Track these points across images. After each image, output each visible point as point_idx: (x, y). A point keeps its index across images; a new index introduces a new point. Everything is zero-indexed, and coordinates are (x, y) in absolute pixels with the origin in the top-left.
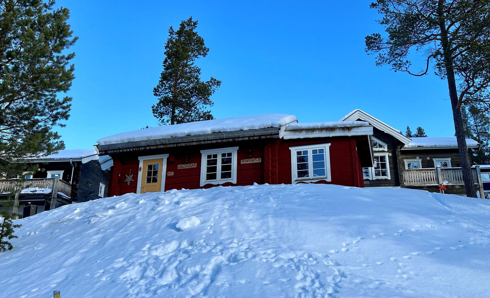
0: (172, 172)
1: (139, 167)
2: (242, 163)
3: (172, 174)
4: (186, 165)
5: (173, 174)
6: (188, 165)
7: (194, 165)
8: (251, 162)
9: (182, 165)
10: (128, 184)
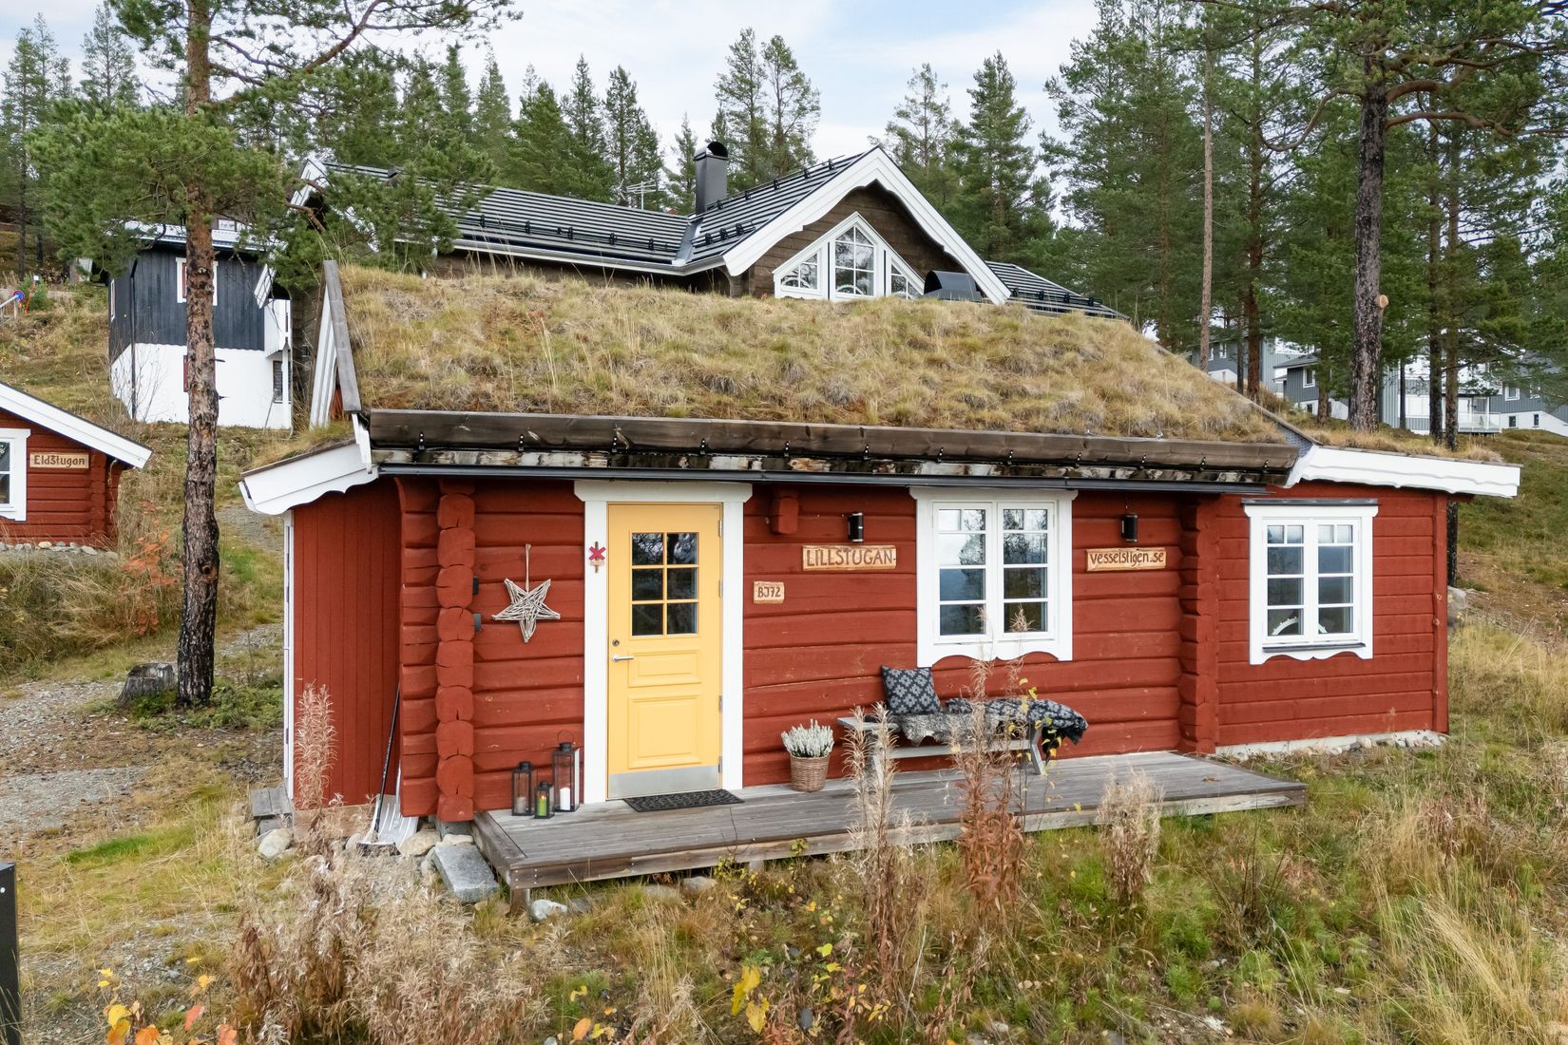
0: (774, 584)
1: (589, 544)
2: (1091, 566)
3: (772, 593)
4: (843, 554)
5: (782, 597)
6: (857, 555)
7: (884, 557)
8: (1128, 565)
9: (825, 552)
10: (528, 634)
